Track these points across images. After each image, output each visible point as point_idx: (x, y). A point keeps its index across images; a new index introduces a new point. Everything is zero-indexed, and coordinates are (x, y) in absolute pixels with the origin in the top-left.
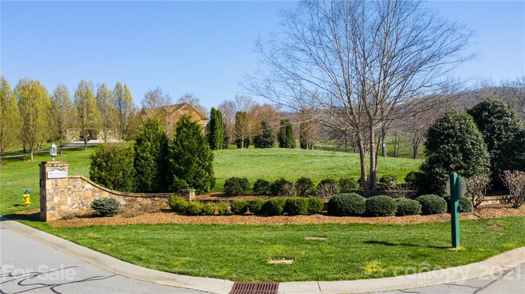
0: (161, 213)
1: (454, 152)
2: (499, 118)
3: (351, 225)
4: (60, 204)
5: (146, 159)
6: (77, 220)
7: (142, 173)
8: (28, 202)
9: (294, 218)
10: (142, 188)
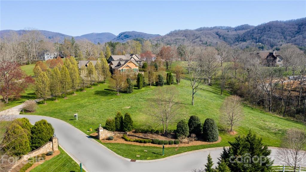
0: (122, 139)
1: (181, 130)
2: (194, 121)
3: (154, 147)
4: (102, 136)
5: (118, 123)
6: (106, 140)
7: (117, 126)
8: (91, 130)
9: (145, 144)
10: (117, 130)
